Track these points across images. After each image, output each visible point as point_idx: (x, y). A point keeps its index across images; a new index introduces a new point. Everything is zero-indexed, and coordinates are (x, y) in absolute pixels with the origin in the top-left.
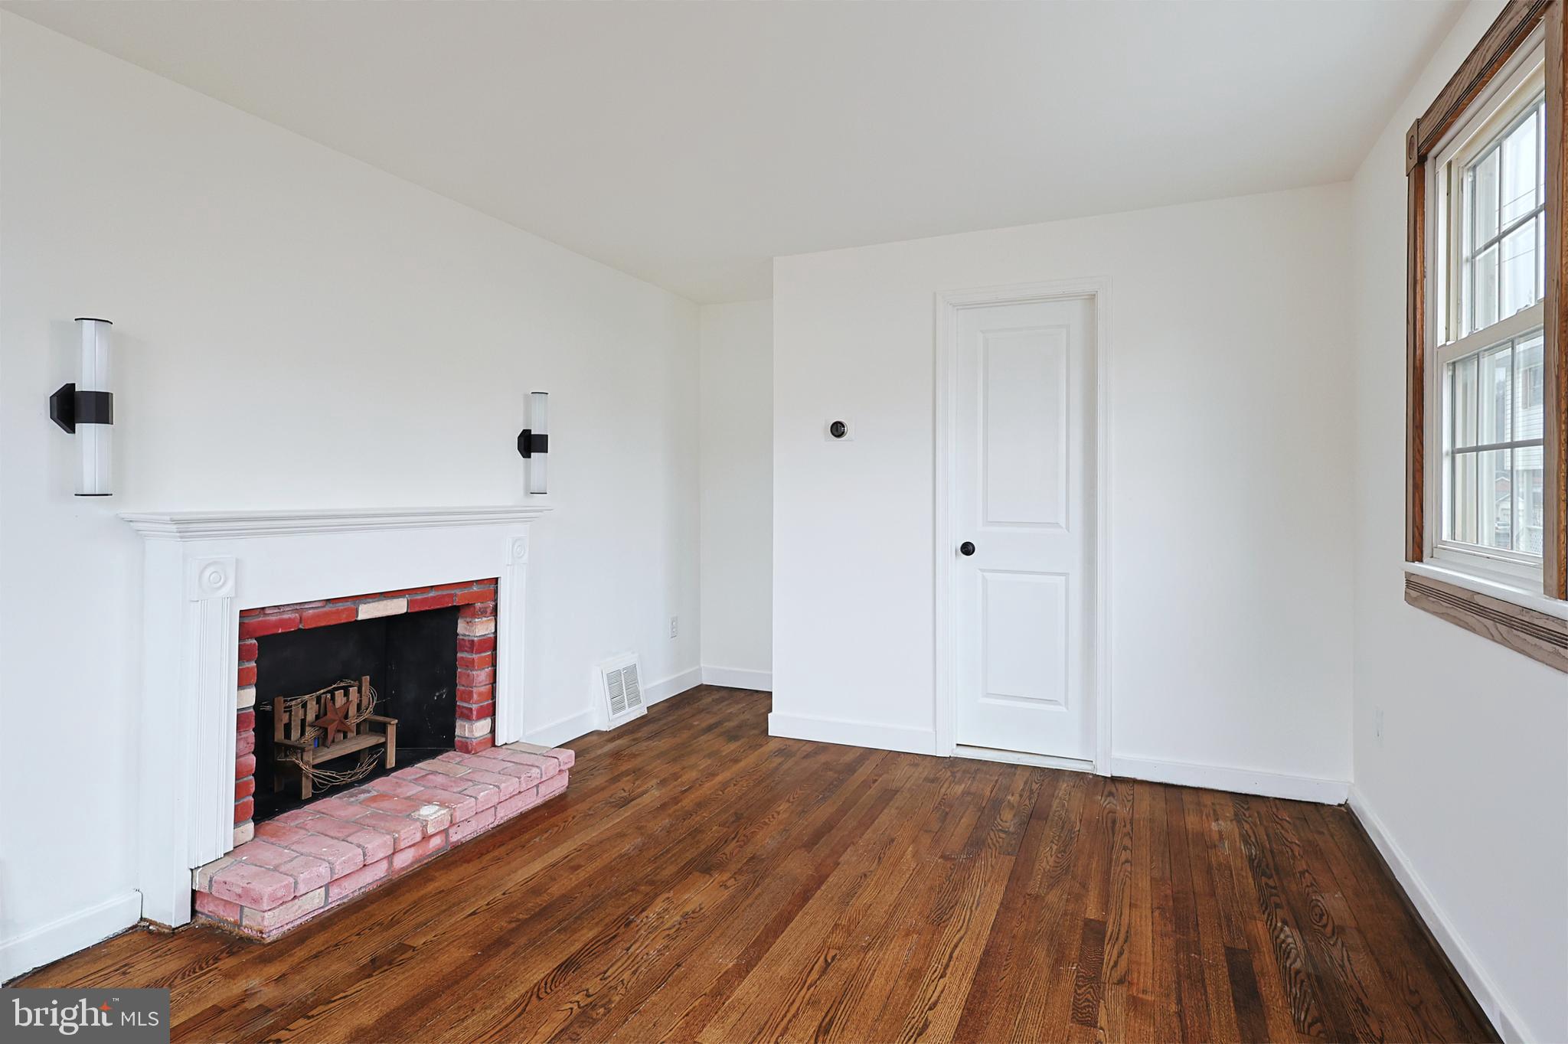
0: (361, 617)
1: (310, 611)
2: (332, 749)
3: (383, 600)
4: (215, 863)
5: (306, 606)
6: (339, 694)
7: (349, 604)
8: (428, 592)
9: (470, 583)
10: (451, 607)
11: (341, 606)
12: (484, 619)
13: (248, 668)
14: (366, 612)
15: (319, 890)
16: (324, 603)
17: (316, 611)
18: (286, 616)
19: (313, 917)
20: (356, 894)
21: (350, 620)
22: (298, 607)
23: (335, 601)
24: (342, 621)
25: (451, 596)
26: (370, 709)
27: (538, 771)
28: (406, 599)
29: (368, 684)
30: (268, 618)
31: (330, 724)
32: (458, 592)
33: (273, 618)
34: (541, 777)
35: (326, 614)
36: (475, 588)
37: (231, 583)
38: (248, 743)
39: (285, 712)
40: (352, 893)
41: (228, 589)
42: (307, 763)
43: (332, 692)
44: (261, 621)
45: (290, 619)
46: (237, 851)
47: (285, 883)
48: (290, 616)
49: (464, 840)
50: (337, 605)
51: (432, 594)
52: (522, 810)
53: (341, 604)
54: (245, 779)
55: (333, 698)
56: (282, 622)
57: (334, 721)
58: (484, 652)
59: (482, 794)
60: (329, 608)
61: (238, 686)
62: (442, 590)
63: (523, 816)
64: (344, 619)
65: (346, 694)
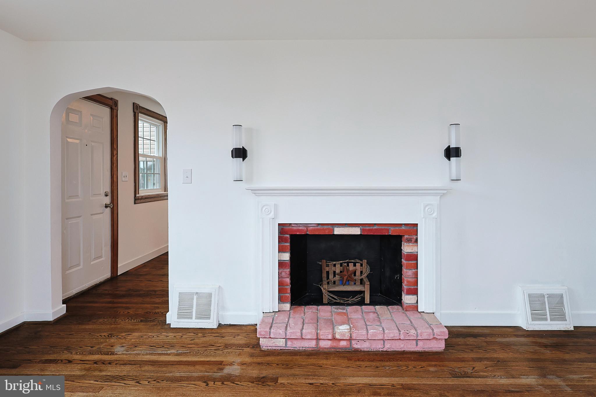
0: (335, 233)
1: (311, 228)
2: (345, 287)
3: (347, 227)
4: (269, 313)
5: (309, 225)
6: (351, 265)
7: (330, 227)
8: (373, 226)
9: (401, 225)
10: (387, 235)
11: (325, 227)
12: (411, 244)
13: (285, 245)
14: (338, 231)
15: (283, 339)
16: (317, 225)
17: (314, 228)
18: (300, 228)
19: (281, 349)
20: (301, 349)
21: (330, 234)
22: (306, 225)
23: (323, 225)
24: (326, 234)
25: (388, 230)
26: (366, 275)
27: (414, 332)
28: (360, 228)
29: (366, 263)
30: (293, 228)
31: (345, 276)
32: (392, 228)
33: (295, 228)
34: (417, 337)
35: (318, 230)
36: (403, 228)
37: (273, 213)
38: (286, 274)
39: (326, 266)
40: (299, 347)
41: (272, 215)
42: (324, 289)
43: (348, 263)
44: (291, 229)
45: (302, 229)
46: (279, 312)
47: (265, 330)
48: (302, 228)
49: (363, 350)
50: (324, 226)
51: (376, 227)
52: (405, 349)
53: (326, 226)
54: (286, 287)
55: (348, 265)
56: (298, 230)
57: (346, 275)
58: (411, 260)
59: (372, 331)
60: (319, 227)
61: (278, 251)
62: (382, 226)
63: (403, 353)
64: (327, 233)
65: (355, 265)
